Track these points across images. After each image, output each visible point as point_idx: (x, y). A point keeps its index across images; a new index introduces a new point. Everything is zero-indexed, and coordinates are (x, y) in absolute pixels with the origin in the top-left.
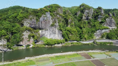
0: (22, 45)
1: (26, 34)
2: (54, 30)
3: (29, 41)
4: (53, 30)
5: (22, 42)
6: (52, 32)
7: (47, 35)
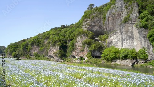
0: (75, 56)
1: (79, 40)
2: (129, 31)
3: (83, 51)
4: (127, 31)
5: (75, 52)
6: (127, 34)
7: (117, 42)
